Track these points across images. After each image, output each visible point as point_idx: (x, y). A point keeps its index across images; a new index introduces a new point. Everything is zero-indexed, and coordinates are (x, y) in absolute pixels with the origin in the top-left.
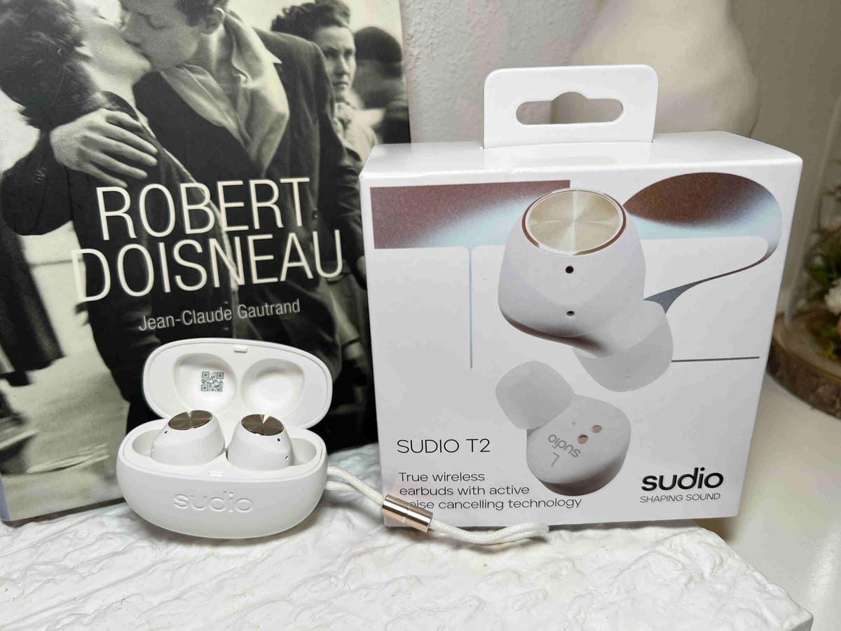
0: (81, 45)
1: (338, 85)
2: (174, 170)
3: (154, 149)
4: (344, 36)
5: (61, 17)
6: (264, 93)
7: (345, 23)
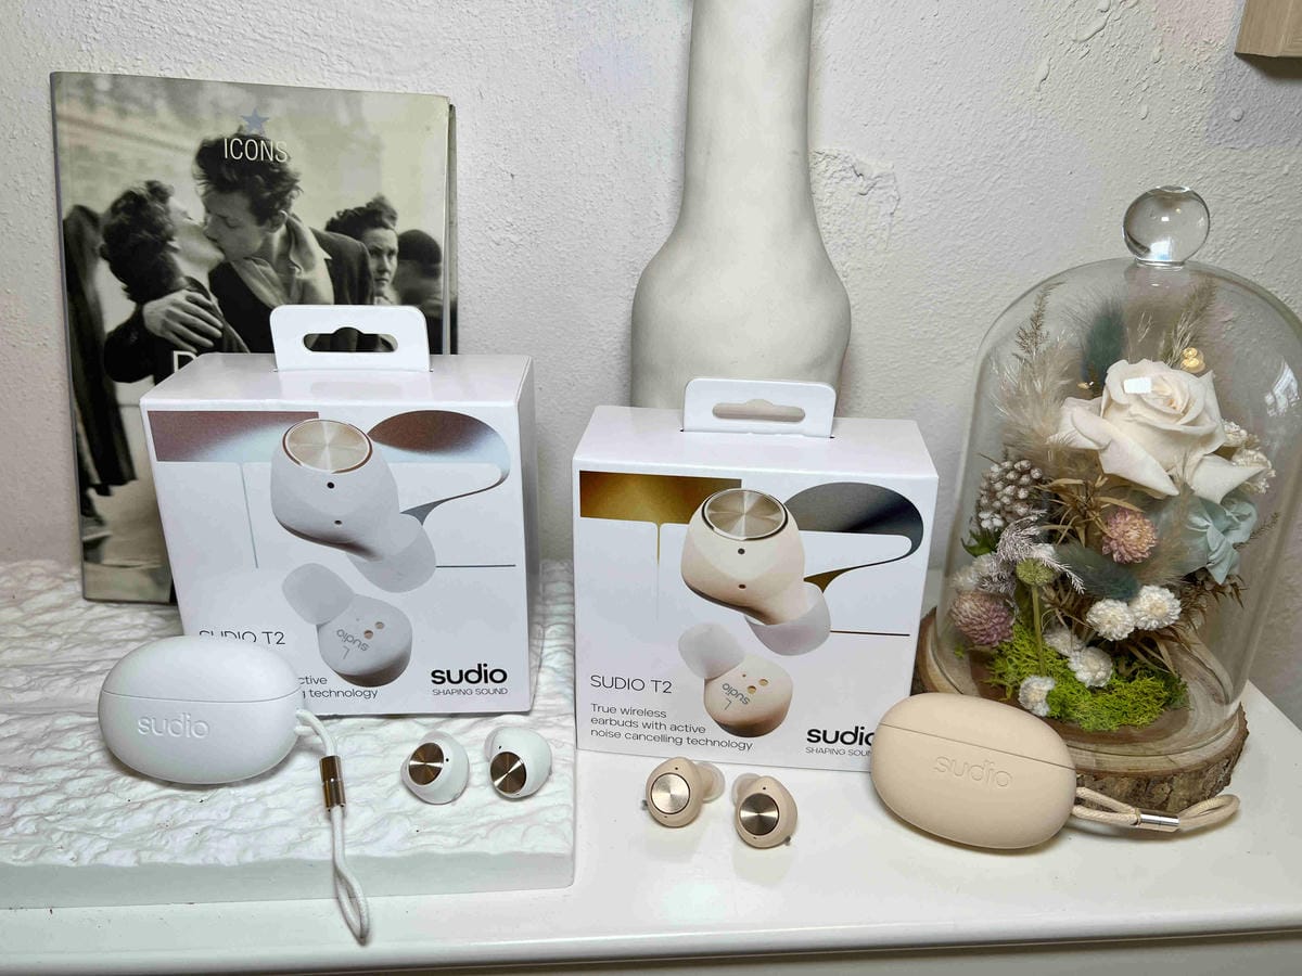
0: (171, 240)
1: (380, 281)
2: (234, 342)
3: (220, 324)
4: (389, 238)
5: (160, 219)
6: (314, 284)
7: (391, 226)
